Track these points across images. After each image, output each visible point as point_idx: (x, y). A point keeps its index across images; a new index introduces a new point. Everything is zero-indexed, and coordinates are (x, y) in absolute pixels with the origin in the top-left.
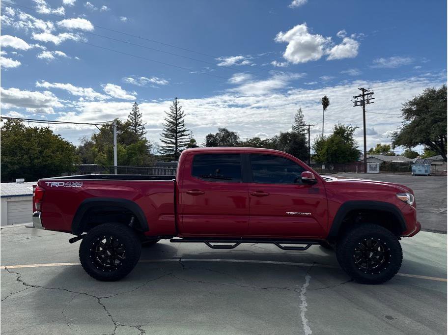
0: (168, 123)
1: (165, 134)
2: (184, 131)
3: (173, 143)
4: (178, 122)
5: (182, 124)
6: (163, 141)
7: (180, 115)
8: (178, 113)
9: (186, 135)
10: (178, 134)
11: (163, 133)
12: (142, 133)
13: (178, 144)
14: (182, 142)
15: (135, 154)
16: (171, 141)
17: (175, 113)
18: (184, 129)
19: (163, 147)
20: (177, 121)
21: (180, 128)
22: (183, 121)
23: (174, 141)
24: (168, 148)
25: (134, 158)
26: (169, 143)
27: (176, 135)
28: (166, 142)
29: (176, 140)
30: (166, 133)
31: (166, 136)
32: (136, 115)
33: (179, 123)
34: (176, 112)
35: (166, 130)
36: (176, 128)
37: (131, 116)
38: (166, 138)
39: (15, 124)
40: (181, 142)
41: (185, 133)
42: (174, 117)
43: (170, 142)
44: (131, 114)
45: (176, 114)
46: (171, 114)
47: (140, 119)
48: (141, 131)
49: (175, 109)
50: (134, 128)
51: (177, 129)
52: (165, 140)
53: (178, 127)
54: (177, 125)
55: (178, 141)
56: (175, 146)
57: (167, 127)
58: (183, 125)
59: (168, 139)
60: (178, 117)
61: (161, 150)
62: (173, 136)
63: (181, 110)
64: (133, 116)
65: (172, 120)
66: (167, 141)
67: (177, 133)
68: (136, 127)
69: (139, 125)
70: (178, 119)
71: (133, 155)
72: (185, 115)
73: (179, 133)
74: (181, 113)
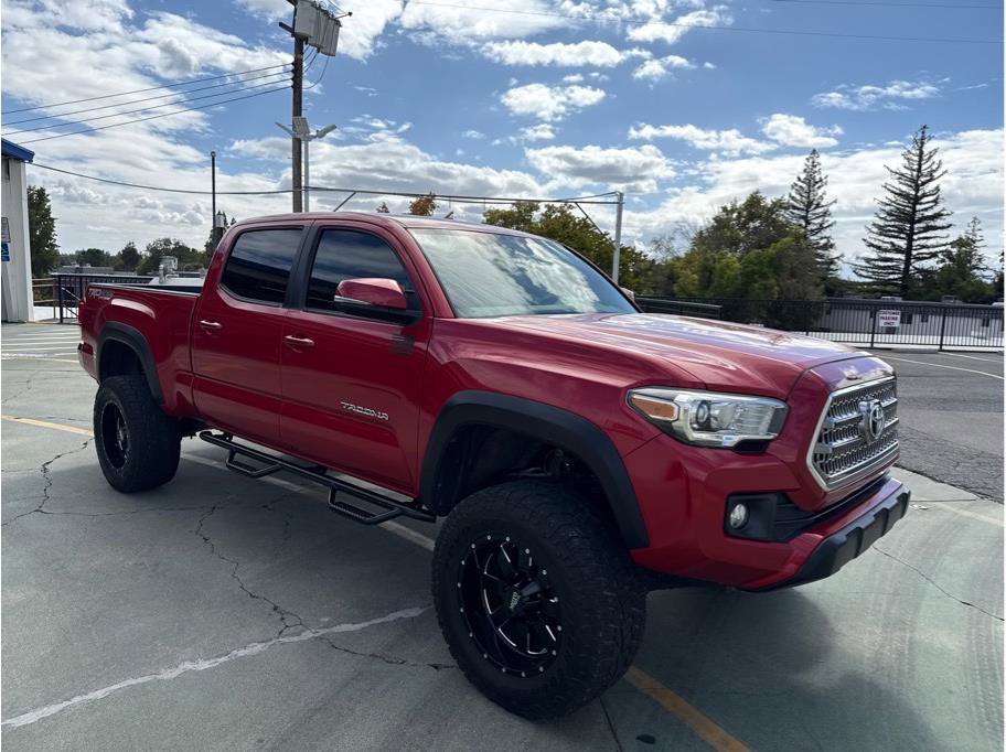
0: (891, 196)
1: (879, 227)
2: (938, 216)
3: (898, 250)
4: (920, 194)
5: (931, 198)
6: (871, 245)
7: (931, 174)
8: (924, 167)
9: (943, 228)
10: (916, 226)
11: (874, 225)
12: (821, 225)
13: (914, 253)
14: (927, 247)
15: (764, 276)
16: (892, 243)
17: (916, 167)
18: (936, 210)
19: (868, 260)
20: (917, 190)
21: (926, 209)
22: (937, 189)
23: (902, 244)
24: (882, 264)
25: (756, 285)
26: (886, 250)
27: (912, 228)
28: (879, 248)
29: (910, 240)
30: (882, 223)
31: (882, 231)
32: (811, 181)
33: (924, 195)
34: (920, 165)
35: (883, 215)
36: (914, 208)
37: (800, 184)
38: (882, 238)
39: (559, 214)
40: (923, 247)
41: (939, 223)
42: (912, 180)
43: (889, 246)
44: (799, 179)
45: (919, 170)
46: (904, 171)
47: (820, 192)
48: (820, 220)
49: (916, 158)
50: (803, 214)
51: (915, 211)
52: (876, 243)
53: (918, 207)
54: (916, 200)
55: (915, 243)
56: (902, 257)
57: (888, 208)
58: (935, 202)
59: (887, 239)
60: (923, 179)
61: (863, 268)
62: (901, 230)
63: (936, 158)
64: (804, 185)
65: (904, 188)
66: (880, 244)
67: (913, 222)
68: (808, 212)
69: (818, 206)
70: (923, 184)
71: (756, 276)
72: (946, 172)
73: (920, 221)
74: (934, 167)
